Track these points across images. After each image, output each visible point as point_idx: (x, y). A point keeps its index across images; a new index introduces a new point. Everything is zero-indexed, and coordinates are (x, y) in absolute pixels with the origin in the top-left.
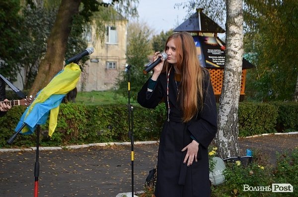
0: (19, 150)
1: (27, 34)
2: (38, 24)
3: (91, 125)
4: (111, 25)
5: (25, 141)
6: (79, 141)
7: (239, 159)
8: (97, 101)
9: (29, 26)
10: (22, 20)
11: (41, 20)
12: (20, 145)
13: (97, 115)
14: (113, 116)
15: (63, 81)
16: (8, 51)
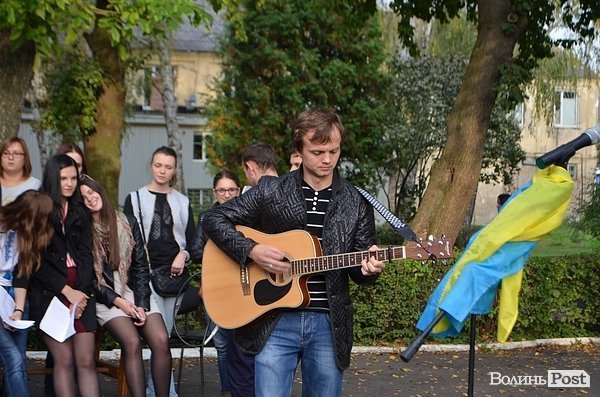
0: (390, 349)
1: (399, 109)
2: (420, 88)
3: (538, 299)
5: (403, 332)
6: (514, 333)
9: (402, 92)
10: (387, 83)
11: (426, 80)
12: (391, 340)
13: (552, 277)
14: (586, 281)
16: (360, 144)
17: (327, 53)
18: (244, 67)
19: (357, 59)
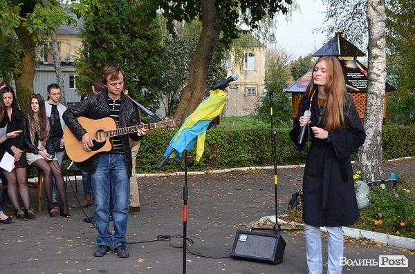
0: (164, 175)
1: (169, 63)
2: (179, 52)
3: (232, 150)
4: (250, 51)
5: (170, 167)
6: (221, 166)
7: (383, 182)
8: (237, 127)
9: (170, 55)
10: (163, 50)
11: (182, 49)
12: (165, 170)
13: (238, 140)
14: (254, 141)
15: (210, 107)
16: (151, 80)
17: (134, 36)
18: (93, 43)
19: (148, 39)
